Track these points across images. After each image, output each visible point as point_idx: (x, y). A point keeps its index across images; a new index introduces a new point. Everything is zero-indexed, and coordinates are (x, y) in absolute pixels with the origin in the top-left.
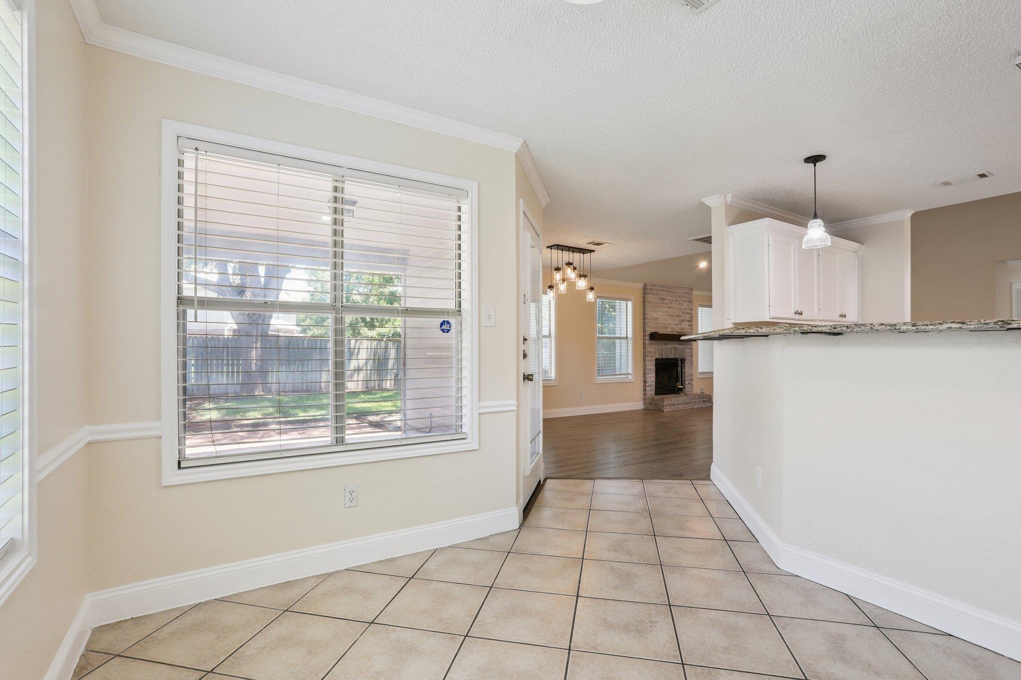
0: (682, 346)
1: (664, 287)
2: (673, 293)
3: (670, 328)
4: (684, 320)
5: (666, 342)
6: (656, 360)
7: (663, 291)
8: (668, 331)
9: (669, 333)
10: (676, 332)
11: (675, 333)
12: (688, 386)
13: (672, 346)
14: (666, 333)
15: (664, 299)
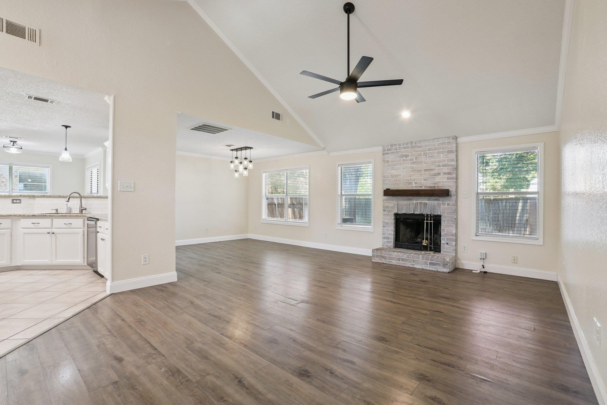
0: (436, 202)
1: (407, 144)
2: (420, 147)
3: (415, 183)
4: (439, 174)
5: (411, 197)
6: (396, 215)
7: (405, 148)
8: (413, 187)
9: (414, 189)
10: (426, 187)
11: (423, 188)
12: (446, 246)
13: (419, 202)
14: (410, 189)
15: (407, 156)
